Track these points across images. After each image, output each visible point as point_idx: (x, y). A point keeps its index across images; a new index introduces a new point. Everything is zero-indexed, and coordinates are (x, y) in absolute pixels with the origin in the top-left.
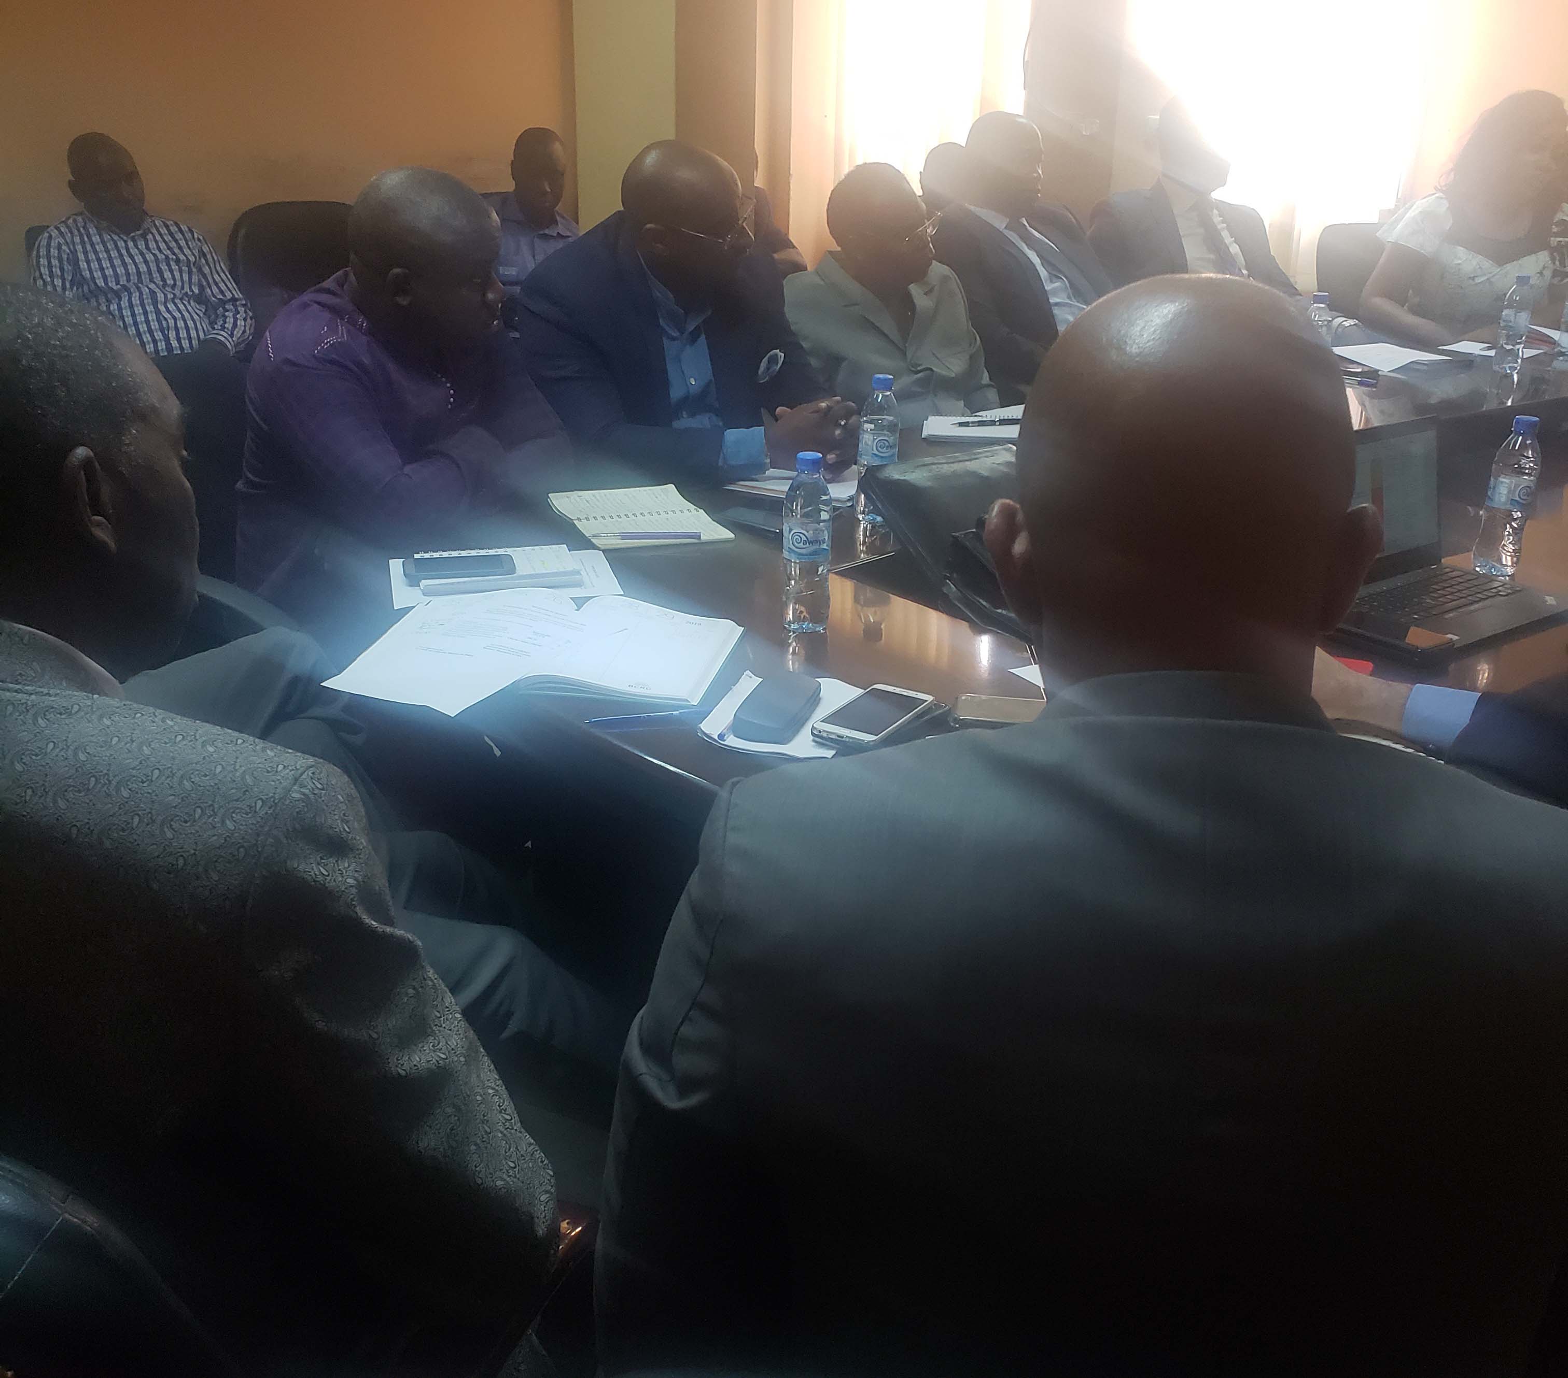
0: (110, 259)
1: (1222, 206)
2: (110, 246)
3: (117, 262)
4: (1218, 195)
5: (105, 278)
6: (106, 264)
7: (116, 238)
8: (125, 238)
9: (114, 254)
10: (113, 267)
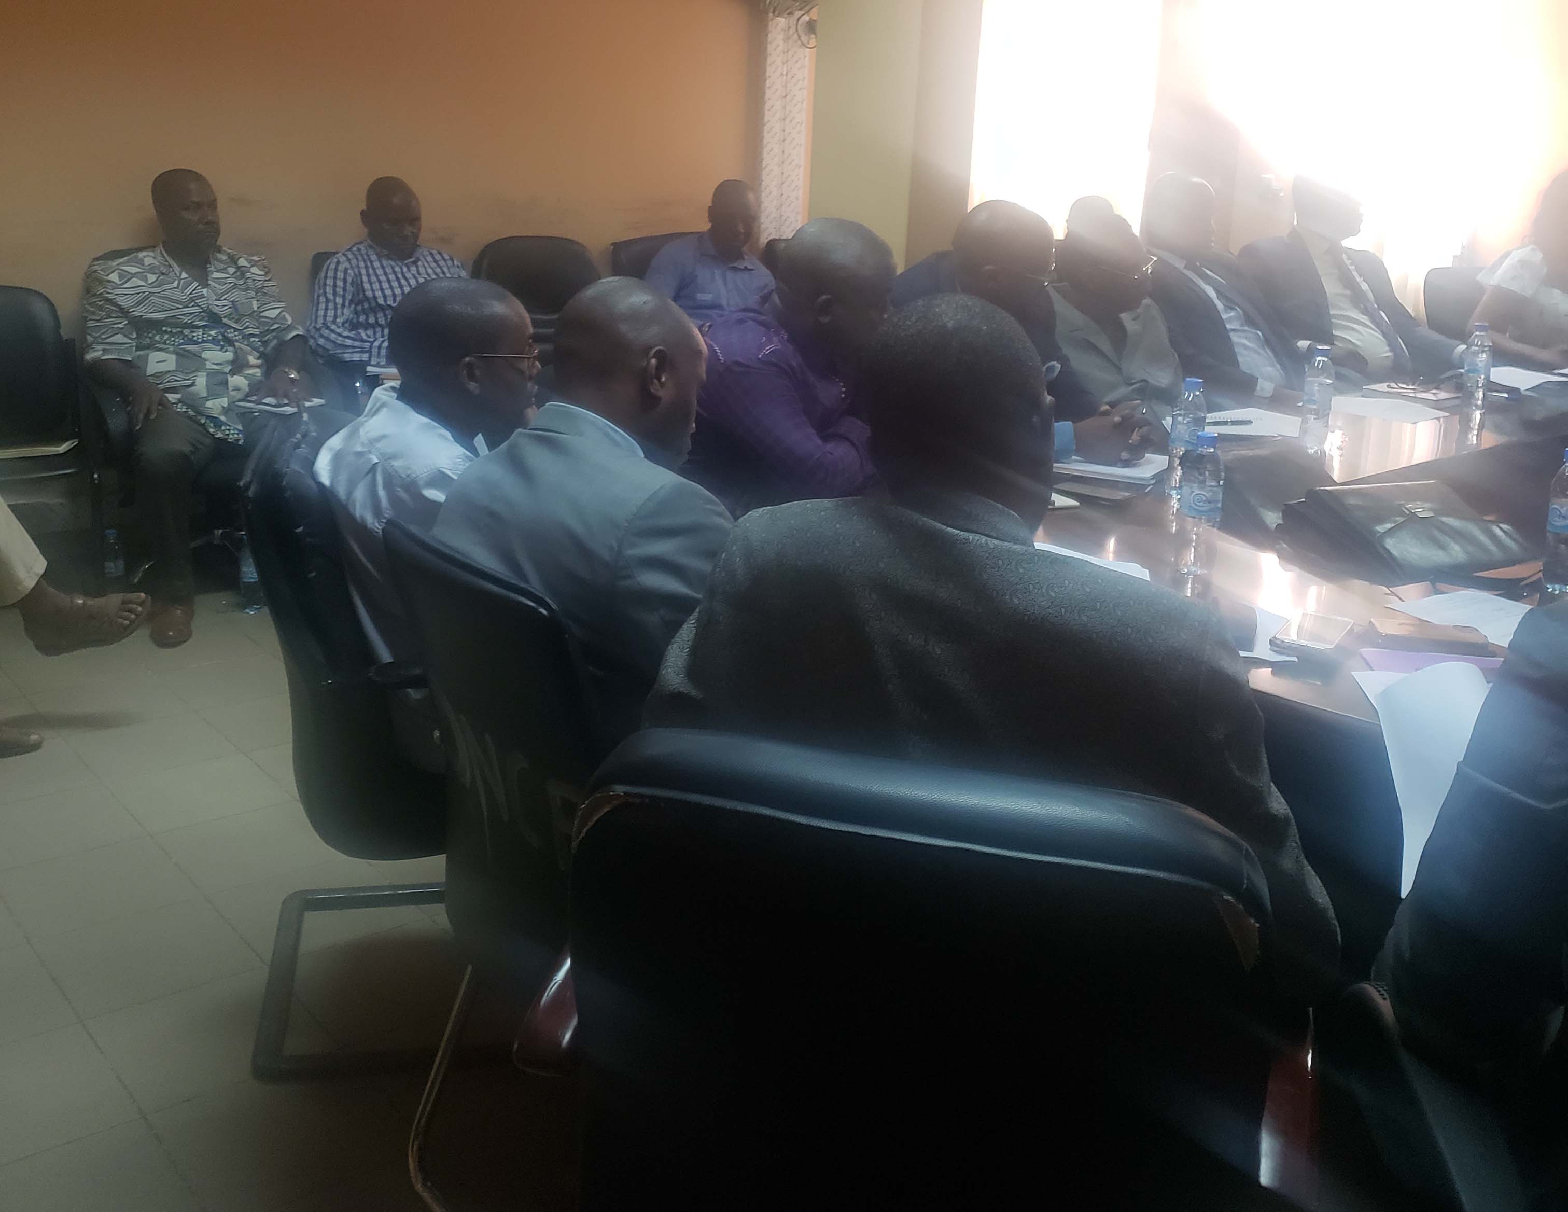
0: (389, 281)
1: (1349, 251)
2: (389, 270)
3: (395, 284)
4: (1348, 243)
5: (385, 296)
6: (385, 285)
7: (393, 264)
8: (400, 264)
9: (392, 277)
10: (391, 288)
